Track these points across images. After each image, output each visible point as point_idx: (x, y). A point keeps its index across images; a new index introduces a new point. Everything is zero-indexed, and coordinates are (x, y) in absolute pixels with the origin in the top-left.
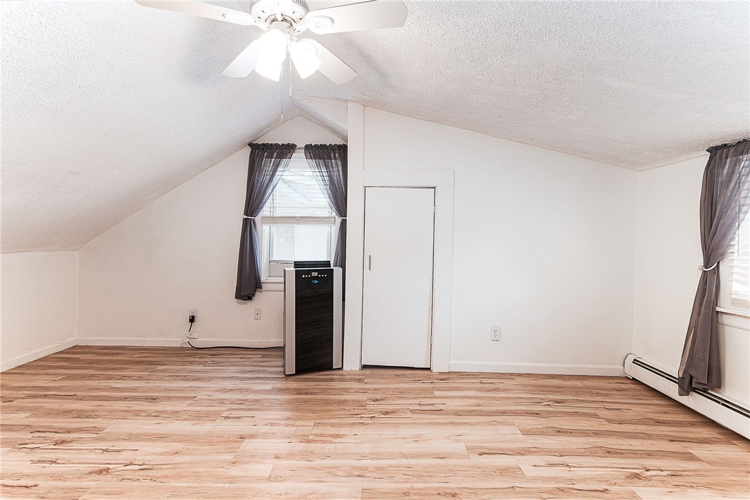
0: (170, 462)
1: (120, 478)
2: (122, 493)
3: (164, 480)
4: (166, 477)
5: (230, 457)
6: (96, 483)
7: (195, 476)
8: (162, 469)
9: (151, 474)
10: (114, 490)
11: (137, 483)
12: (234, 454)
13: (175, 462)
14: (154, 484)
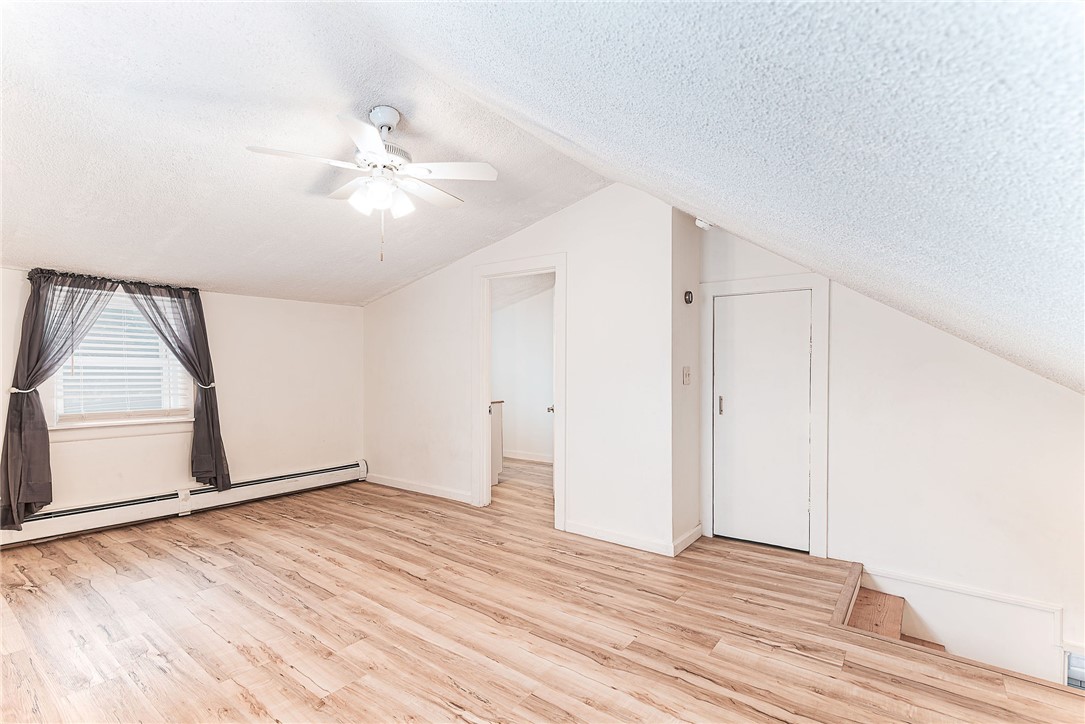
0: (428, 703)
1: (487, 705)
2: (490, 683)
3: (446, 680)
4: (443, 683)
5: (368, 679)
6: (514, 710)
7: (416, 670)
8: (442, 698)
9: (455, 695)
10: (497, 691)
11: (474, 689)
12: (359, 681)
13: (423, 701)
14: (458, 680)
